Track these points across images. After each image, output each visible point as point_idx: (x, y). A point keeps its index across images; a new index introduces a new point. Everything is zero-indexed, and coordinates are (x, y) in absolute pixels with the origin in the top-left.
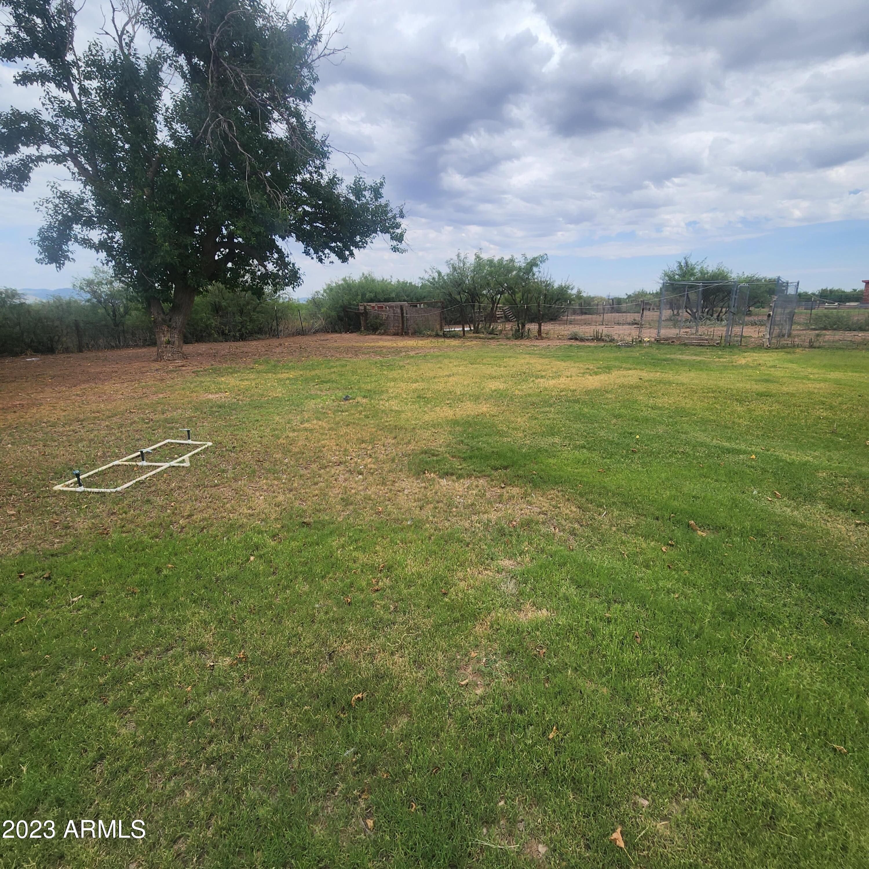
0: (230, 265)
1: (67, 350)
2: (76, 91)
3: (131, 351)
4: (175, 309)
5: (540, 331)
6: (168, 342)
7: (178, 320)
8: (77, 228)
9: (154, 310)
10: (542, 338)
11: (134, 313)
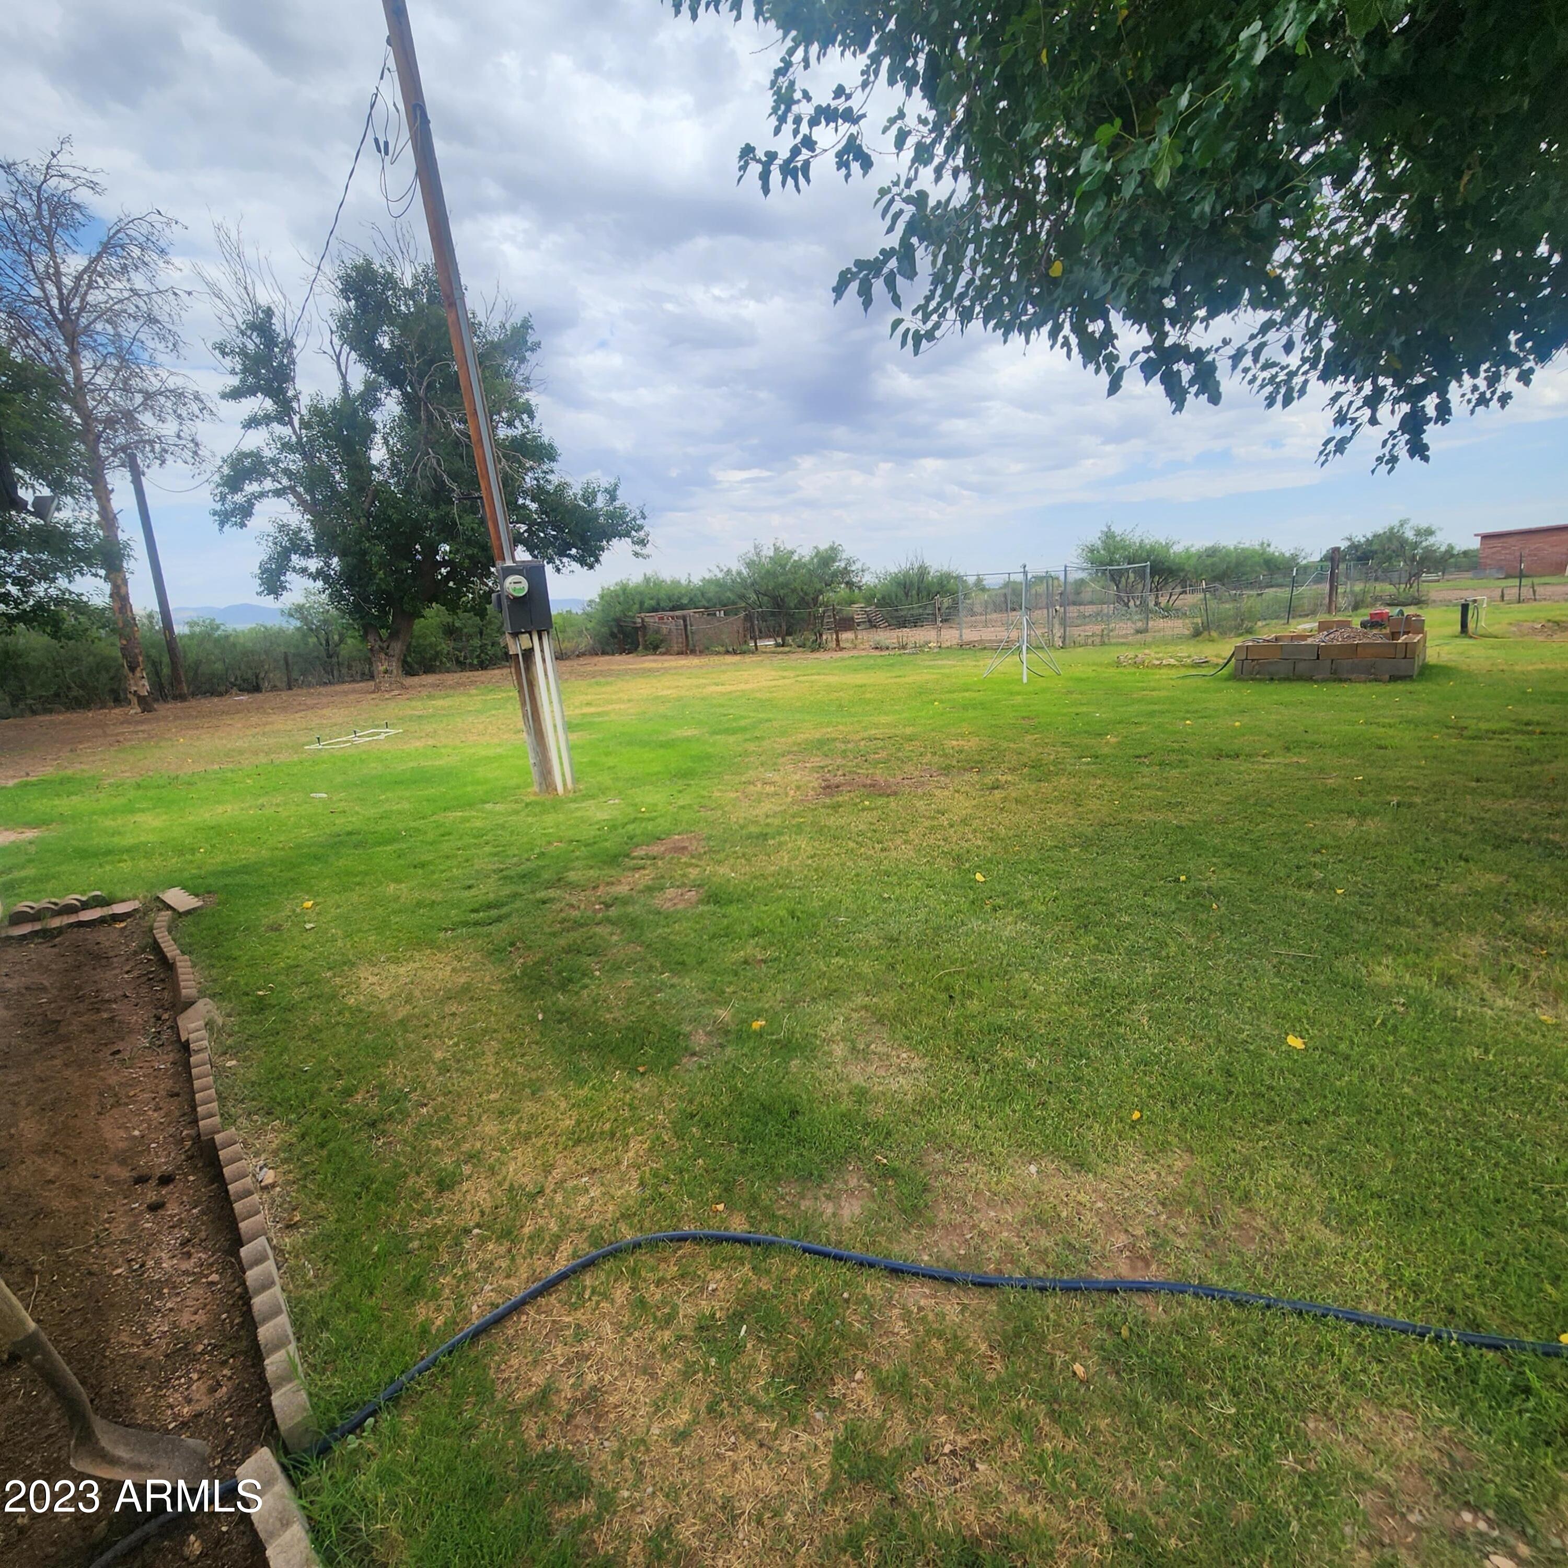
0: (451, 584)
1: (274, 688)
2: (297, 425)
3: (346, 687)
4: (394, 635)
5: (838, 640)
6: (386, 672)
7: (397, 647)
8: (294, 557)
9: (371, 638)
10: (842, 649)
11: (349, 641)
